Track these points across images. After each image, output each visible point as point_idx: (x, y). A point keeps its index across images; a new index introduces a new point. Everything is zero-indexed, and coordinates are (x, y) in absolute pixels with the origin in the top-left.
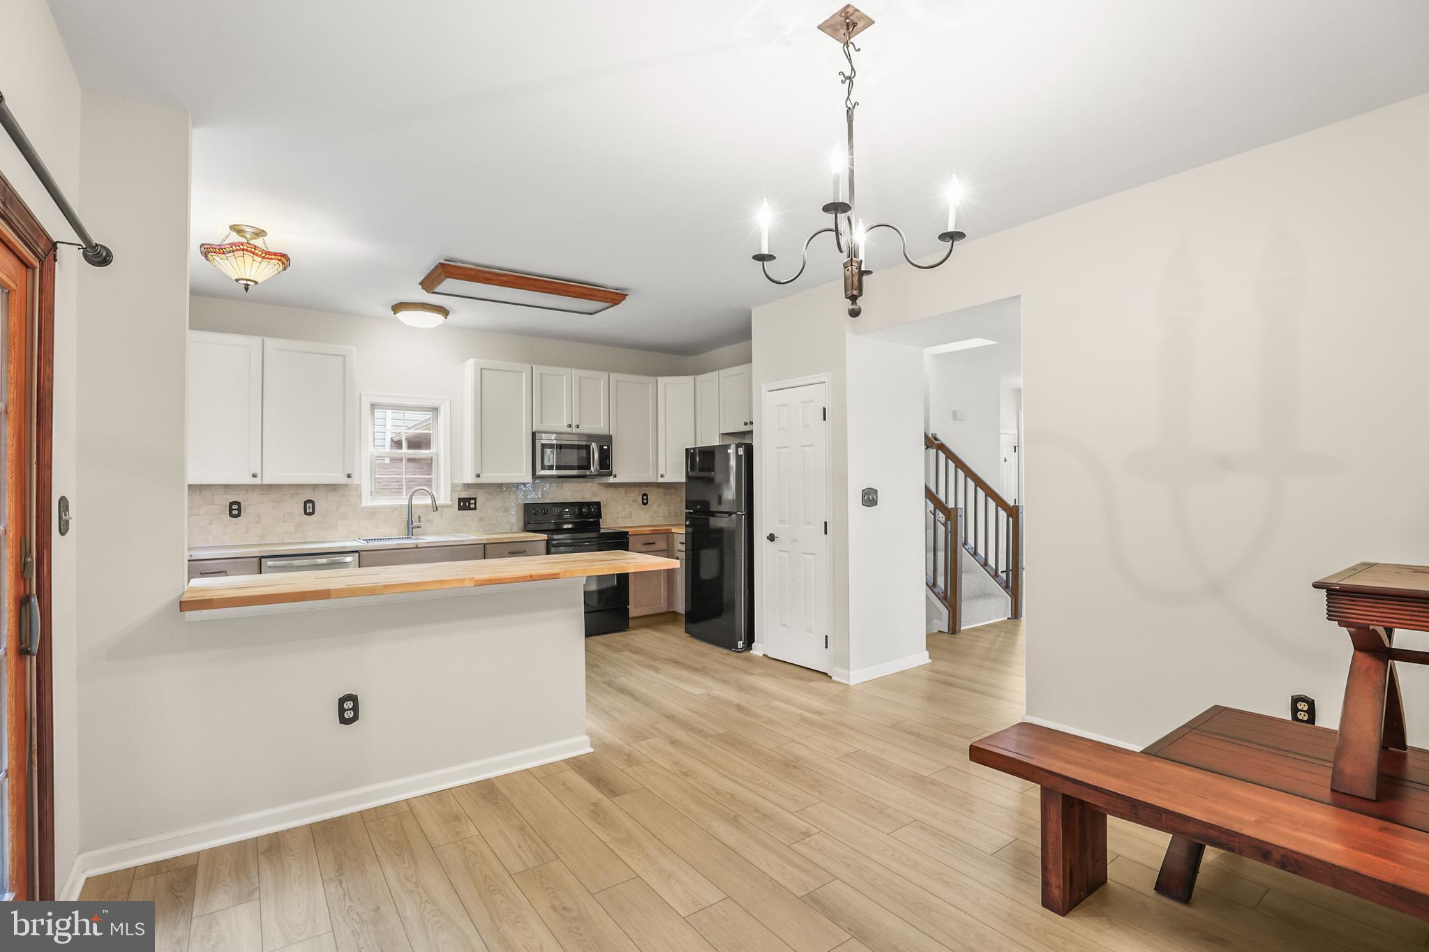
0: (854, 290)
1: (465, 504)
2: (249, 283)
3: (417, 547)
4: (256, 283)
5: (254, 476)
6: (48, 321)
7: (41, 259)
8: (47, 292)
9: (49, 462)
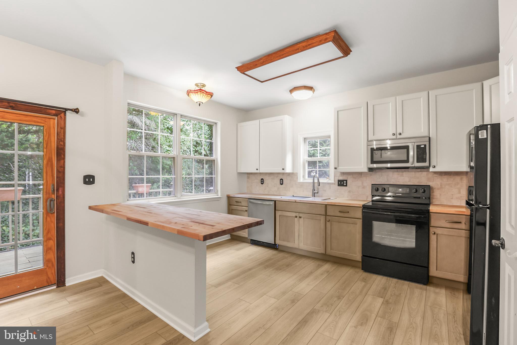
1: (342, 183)
2: (200, 103)
3: (295, 202)
4: (203, 103)
5: (257, 169)
6: (61, 131)
7: (57, 116)
8: (60, 124)
9: (63, 166)
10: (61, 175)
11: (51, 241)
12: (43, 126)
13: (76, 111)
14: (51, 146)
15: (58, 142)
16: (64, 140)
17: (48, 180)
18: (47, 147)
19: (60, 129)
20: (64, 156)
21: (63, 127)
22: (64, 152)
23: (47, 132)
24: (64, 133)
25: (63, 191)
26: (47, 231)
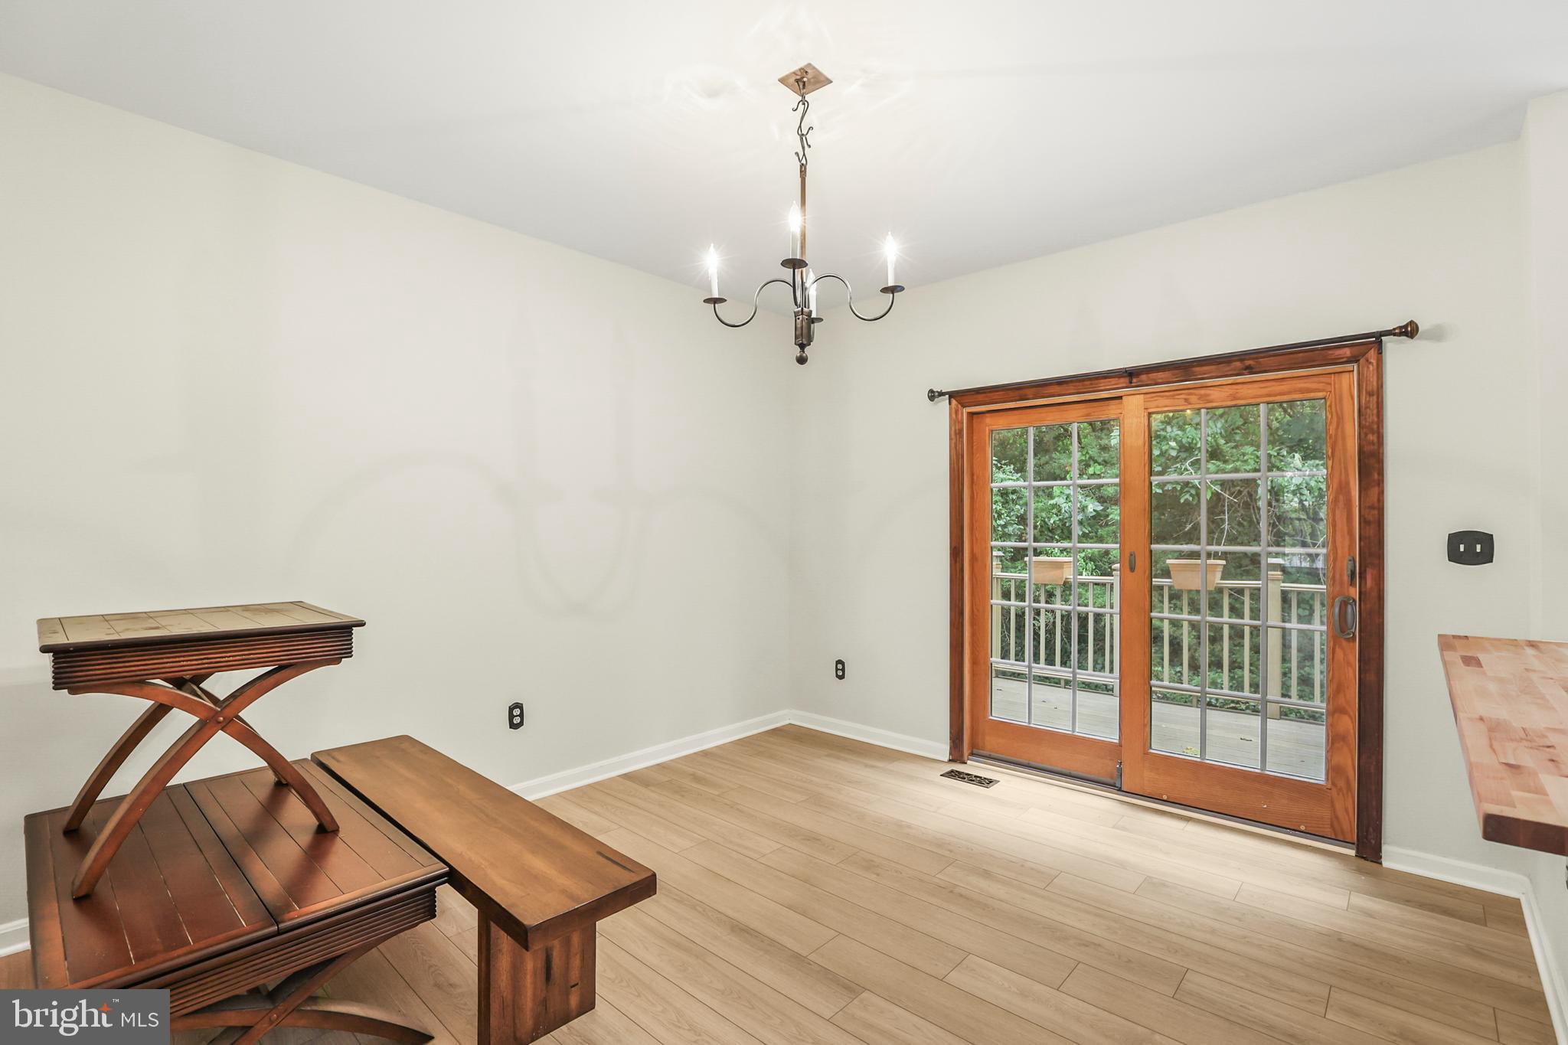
0: (804, 338)
6: (1369, 401)
7: (1357, 361)
8: (1367, 381)
9: (1376, 505)
10: (1371, 531)
11: (1345, 719)
12: (1324, 398)
13: (1409, 331)
14: (1345, 450)
15: (1363, 436)
16: (1378, 427)
17: (1338, 544)
18: (1333, 453)
19: (1366, 398)
20: (1379, 474)
21: (1375, 389)
22: (1379, 462)
23: (1334, 414)
24: (1378, 407)
25: (1380, 580)
26: (1334, 690)
